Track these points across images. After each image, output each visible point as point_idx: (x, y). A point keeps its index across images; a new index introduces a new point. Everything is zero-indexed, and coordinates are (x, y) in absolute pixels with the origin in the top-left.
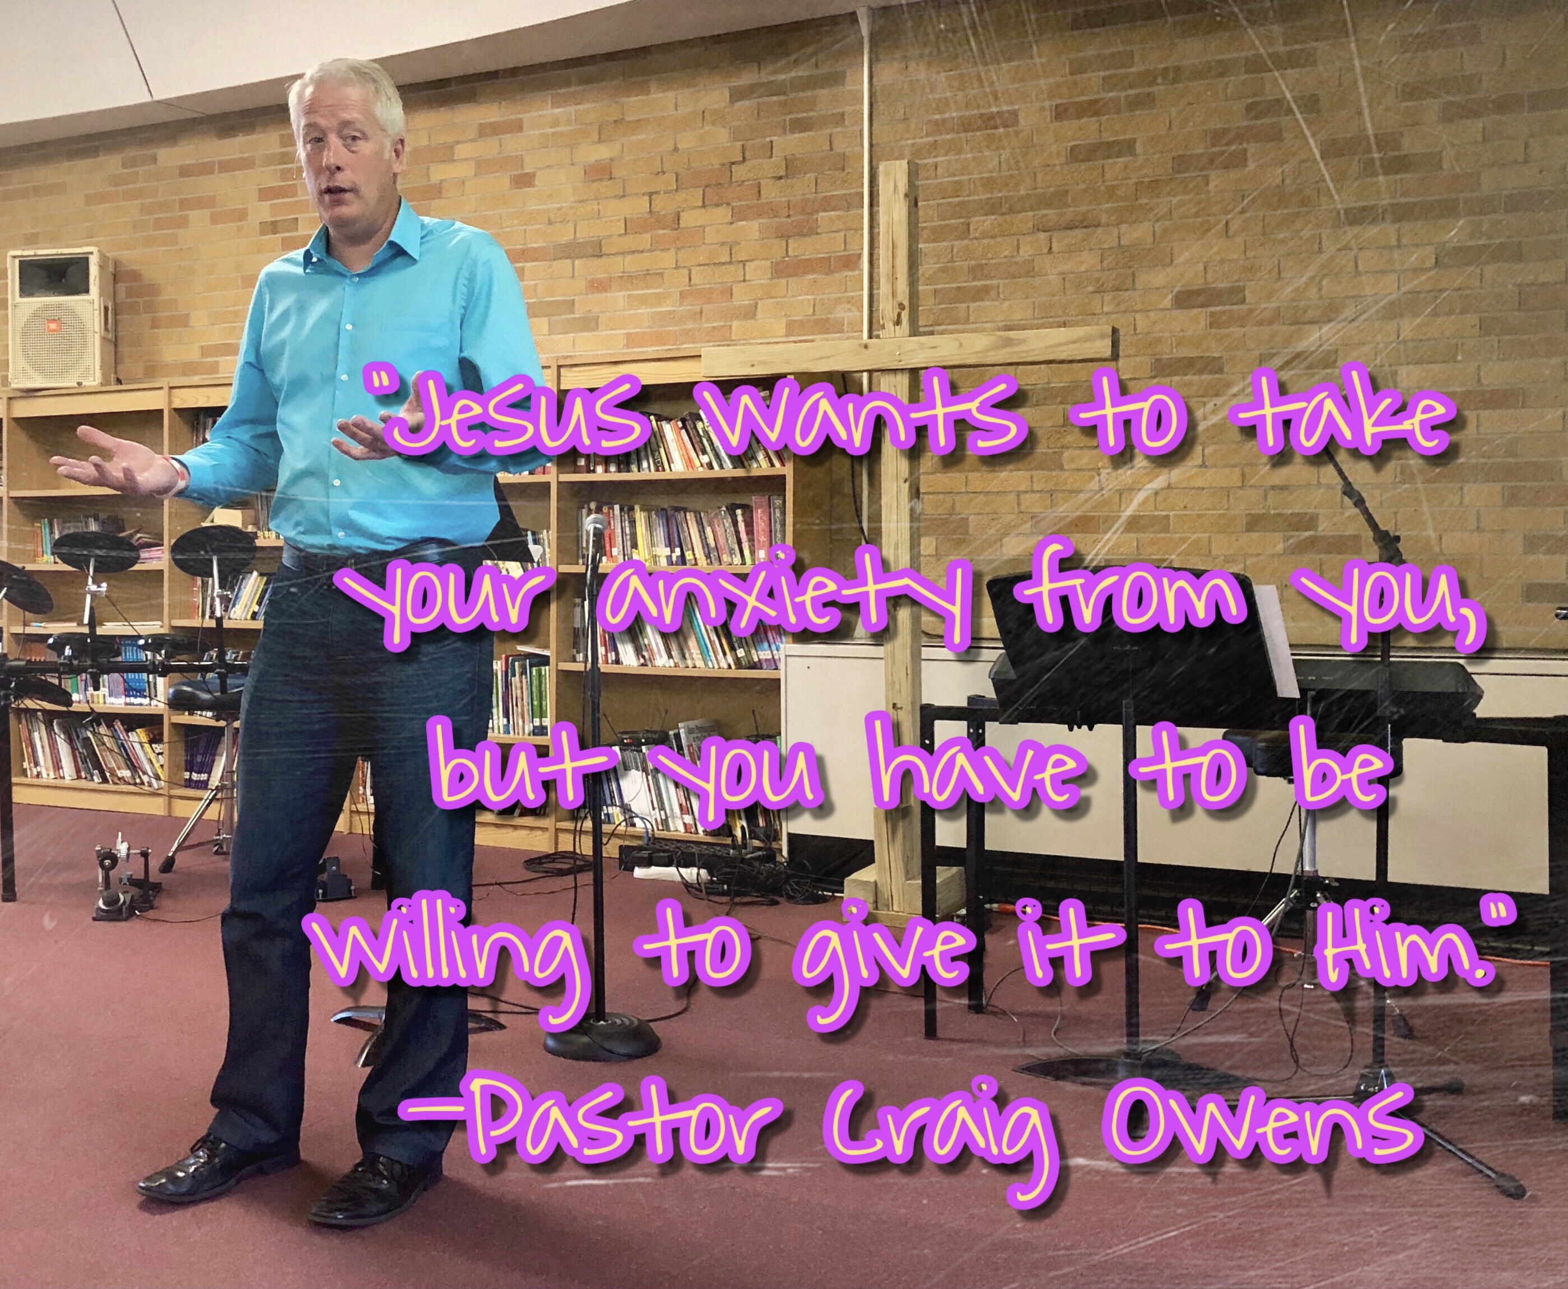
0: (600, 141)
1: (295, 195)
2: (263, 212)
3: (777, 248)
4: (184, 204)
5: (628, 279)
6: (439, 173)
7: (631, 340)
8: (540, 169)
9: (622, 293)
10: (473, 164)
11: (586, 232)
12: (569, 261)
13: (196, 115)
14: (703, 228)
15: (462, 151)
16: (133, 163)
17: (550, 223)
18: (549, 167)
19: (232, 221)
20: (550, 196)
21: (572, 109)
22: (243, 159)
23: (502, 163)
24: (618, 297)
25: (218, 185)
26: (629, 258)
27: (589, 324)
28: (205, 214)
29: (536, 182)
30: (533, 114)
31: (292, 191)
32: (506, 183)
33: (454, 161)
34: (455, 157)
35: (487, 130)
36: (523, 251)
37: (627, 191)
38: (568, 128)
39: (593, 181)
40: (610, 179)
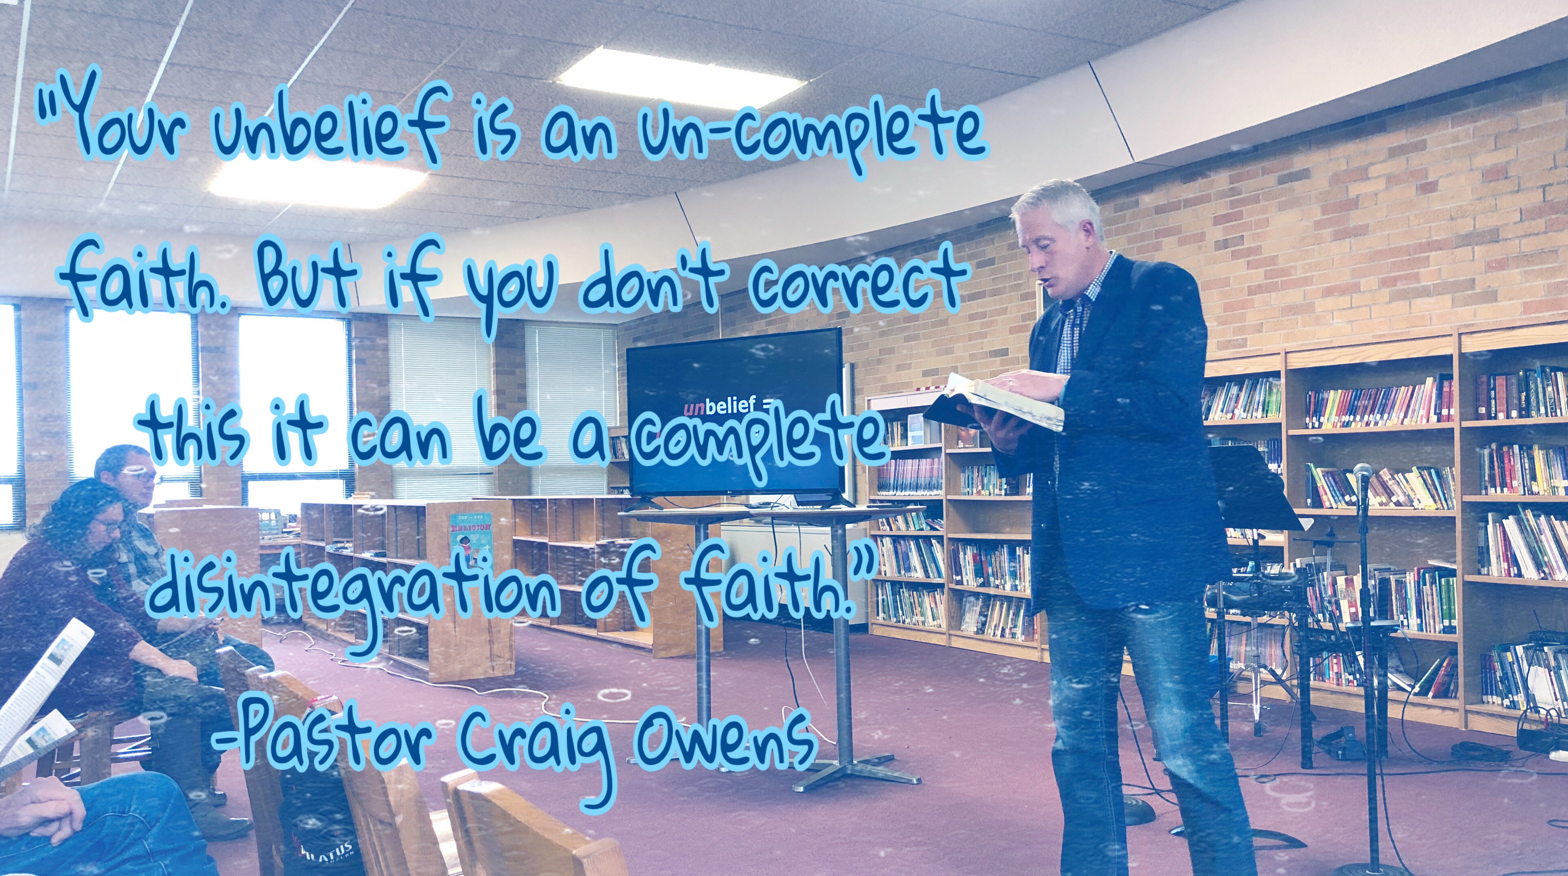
0: (1496, 149)
1: (1241, 218)
2: (1217, 233)
4: (1159, 234)
5: (1524, 258)
6: (1356, 189)
7: (1527, 308)
8: (1441, 177)
9: (1518, 270)
10: (1384, 180)
11: (1485, 223)
12: (1470, 248)
13: (1168, 168)
15: (1373, 171)
16: (1123, 208)
17: (1452, 219)
18: (1450, 174)
19: (1195, 242)
20: (1453, 197)
21: (1470, 127)
22: (1202, 196)
23: (1409, 176)
24: (1515, 273)
25: (1183, 218)
26: (1524, 241)
27: (1491, 296)
28: (1173, 239)
29: (1440, 187)
30: (1436, 134)
31: (1239, 216)
32: (1413, 191)
33: (1369, 179)
34: (1370, 176)
35: (1395, 152)
36: (1428, 244)
37: (1522, 187)
38: (1468, 142)
39: (1490, 181)
40: (1506, 178)
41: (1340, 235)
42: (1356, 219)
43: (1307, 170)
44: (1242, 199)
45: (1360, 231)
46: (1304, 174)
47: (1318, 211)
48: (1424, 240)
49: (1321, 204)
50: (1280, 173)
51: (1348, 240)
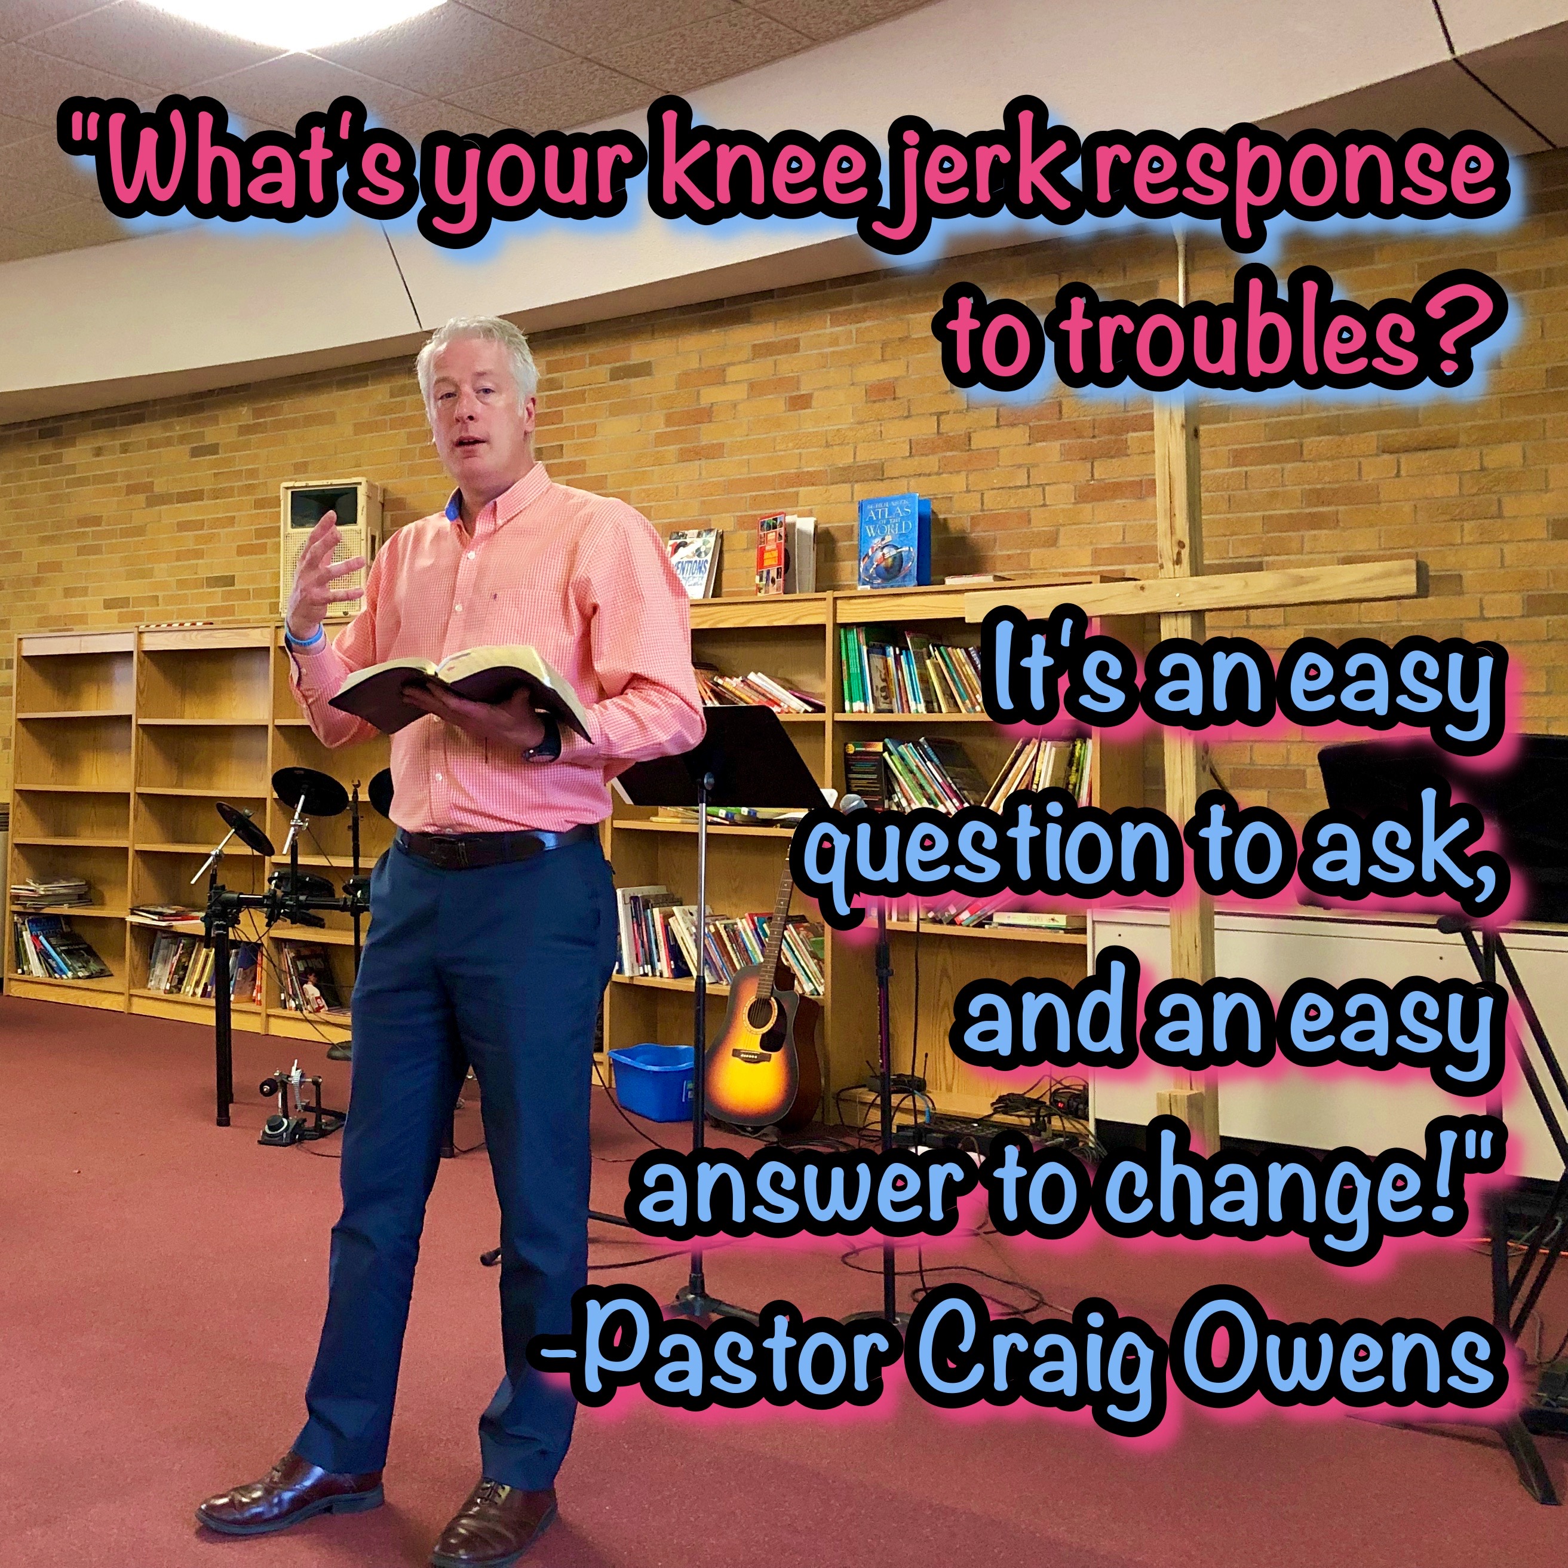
0: (883, 360)
1: (561, 422)
3: (1082, 472)
6: (710, 395)
8: (818, 390)
10: (745, 386)
11: (867, 454)
12: (847, 486)
14: (996, 450)
15: (732, 373)
17: (828, 445)
20: (829, 417)
21: (853, 327)
23: (779, 384)
26: (913, 482)
29: (814, 403)
30: (811, 333)
31: (558, 417)
32: (781, 405)
33: (724, 383)
34: (728, 380)
35: (761, 351)
36: (798, 475)
37: (913, 412)
38: (849, 347)
39: (874, 402)
40: (894, 399)
41: (687, 455)
42: (708, 434)
43: (649, 364)
44: (565, 395)
45: (714, 452)
46: (643, 370)
47: (662, 421)
48: (792, 471)
49: (665, 412)
50: (613, 365)
51: (697, 463)
